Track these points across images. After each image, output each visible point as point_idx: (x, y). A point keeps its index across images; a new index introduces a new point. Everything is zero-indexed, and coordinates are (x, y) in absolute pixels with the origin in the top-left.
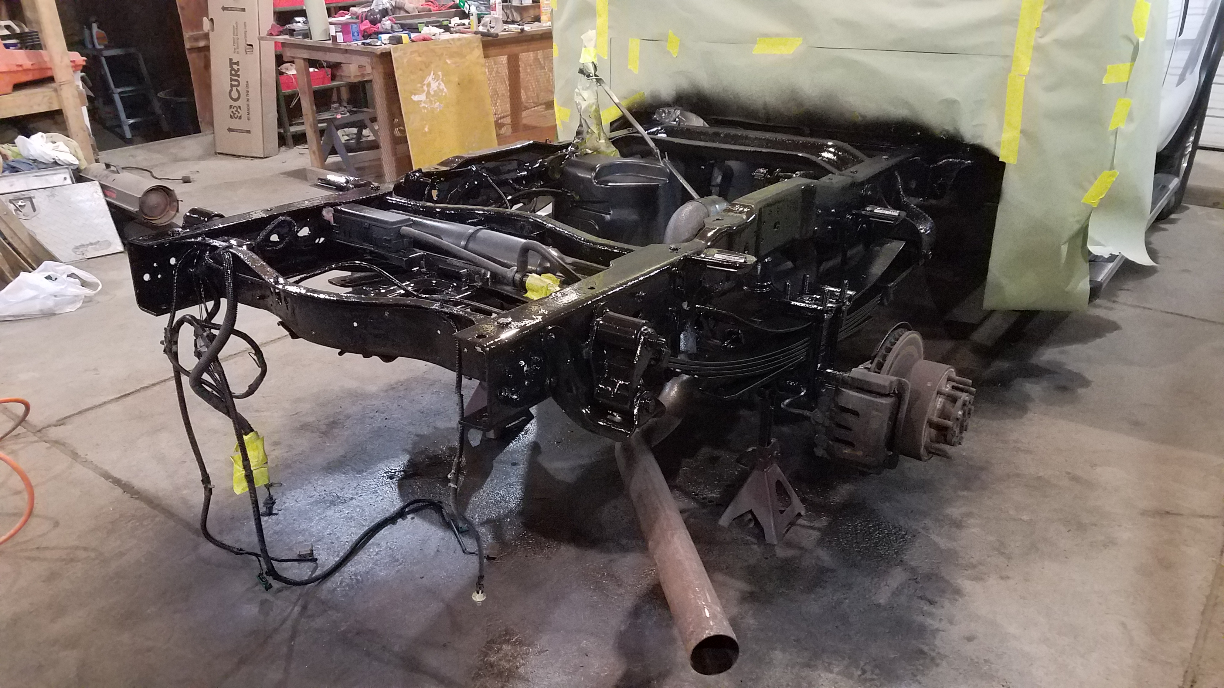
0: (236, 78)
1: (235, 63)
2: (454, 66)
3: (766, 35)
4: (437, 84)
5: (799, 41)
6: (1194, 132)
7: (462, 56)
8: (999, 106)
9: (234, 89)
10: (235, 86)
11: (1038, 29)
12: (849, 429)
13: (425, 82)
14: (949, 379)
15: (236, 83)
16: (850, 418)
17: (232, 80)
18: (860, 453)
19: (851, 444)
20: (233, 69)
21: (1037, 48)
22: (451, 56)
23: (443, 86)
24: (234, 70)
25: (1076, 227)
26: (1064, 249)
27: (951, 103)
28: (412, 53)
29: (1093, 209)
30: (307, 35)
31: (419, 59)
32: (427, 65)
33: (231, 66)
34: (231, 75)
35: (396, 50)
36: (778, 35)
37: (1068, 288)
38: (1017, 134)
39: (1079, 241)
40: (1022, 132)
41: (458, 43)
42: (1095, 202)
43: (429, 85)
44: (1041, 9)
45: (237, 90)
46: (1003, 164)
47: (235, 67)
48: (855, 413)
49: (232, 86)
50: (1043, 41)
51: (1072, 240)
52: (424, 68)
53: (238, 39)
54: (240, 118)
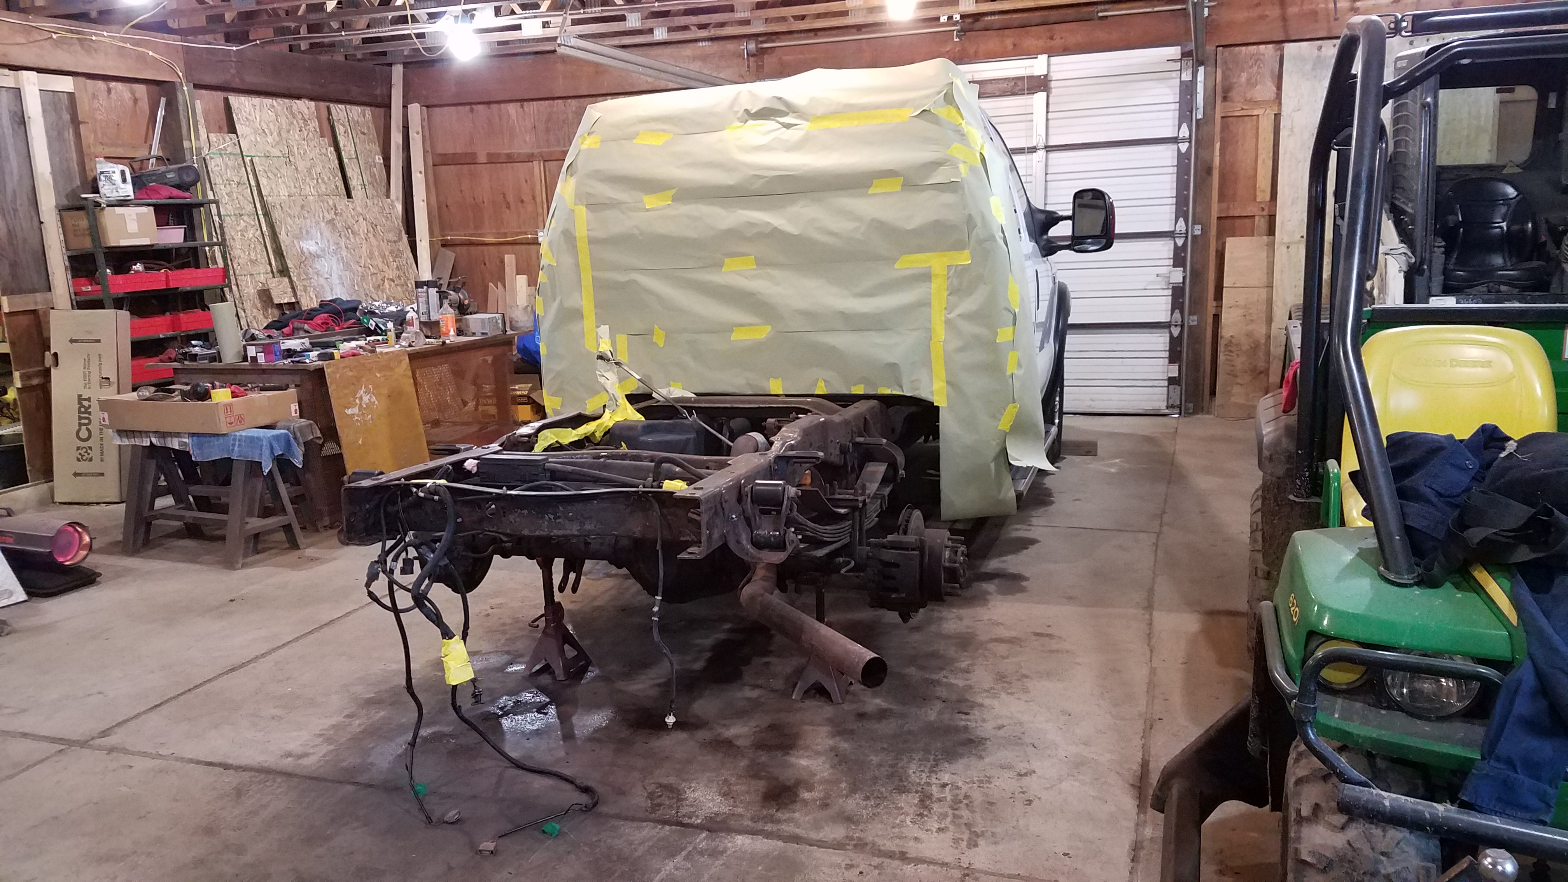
0: (86, 415)
1: (85, 400)
2: (383, 379)
3: (742, 325)
4: (368, 397)
5: (769, 328)
6: (1058, 393)
7: (391, 369)
8: (927, 363)
9: (84, 428)
10: (85, 424)
11: (945, 308)
12: (894, 578)
13: (358, 396)
14: (949, 539)
15: (86, 421)
16: (894, 570)
17: (80, 418)
18: (904, 595)
19: (896, 590)
20: (82, 406)
21: (948, 322)
22: (380, 371)
23: (374, 399)
24: (84, 407)
25: (998, 449)
26: (992, 465)
27: (893, 367)
28: (344, 368)
29: (1006, 434)
30: (217, 358)
31: (350, 374)
32: (358, 379)
33: (80, 402)
34: (80, 412)
35: (329, 366)
36: (751, 325)
37: (1001, 496)
38: (944, 384)
39: (1002, 460)
40: (948, 383)
41: (386, 357)
42: (1007, 428)
43: (361, 398)
44: (946, 293)
45: (88, 429)
46: (938, 407)
47: (86, 403)
48: (897, 565)
49: (80, 425)
50: (950, 316)
51: (996, 459)
52: (355, 383)
53: (90, 373)
54: (91, 460)
